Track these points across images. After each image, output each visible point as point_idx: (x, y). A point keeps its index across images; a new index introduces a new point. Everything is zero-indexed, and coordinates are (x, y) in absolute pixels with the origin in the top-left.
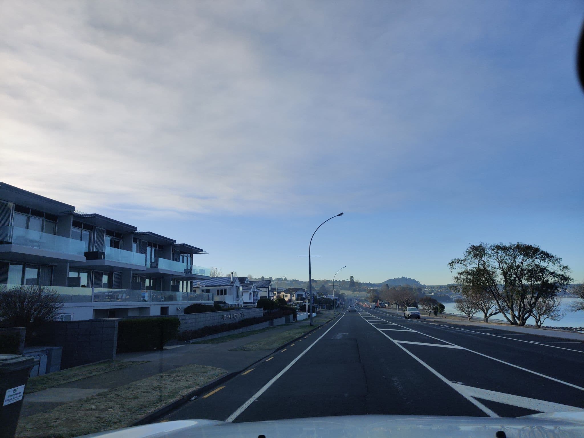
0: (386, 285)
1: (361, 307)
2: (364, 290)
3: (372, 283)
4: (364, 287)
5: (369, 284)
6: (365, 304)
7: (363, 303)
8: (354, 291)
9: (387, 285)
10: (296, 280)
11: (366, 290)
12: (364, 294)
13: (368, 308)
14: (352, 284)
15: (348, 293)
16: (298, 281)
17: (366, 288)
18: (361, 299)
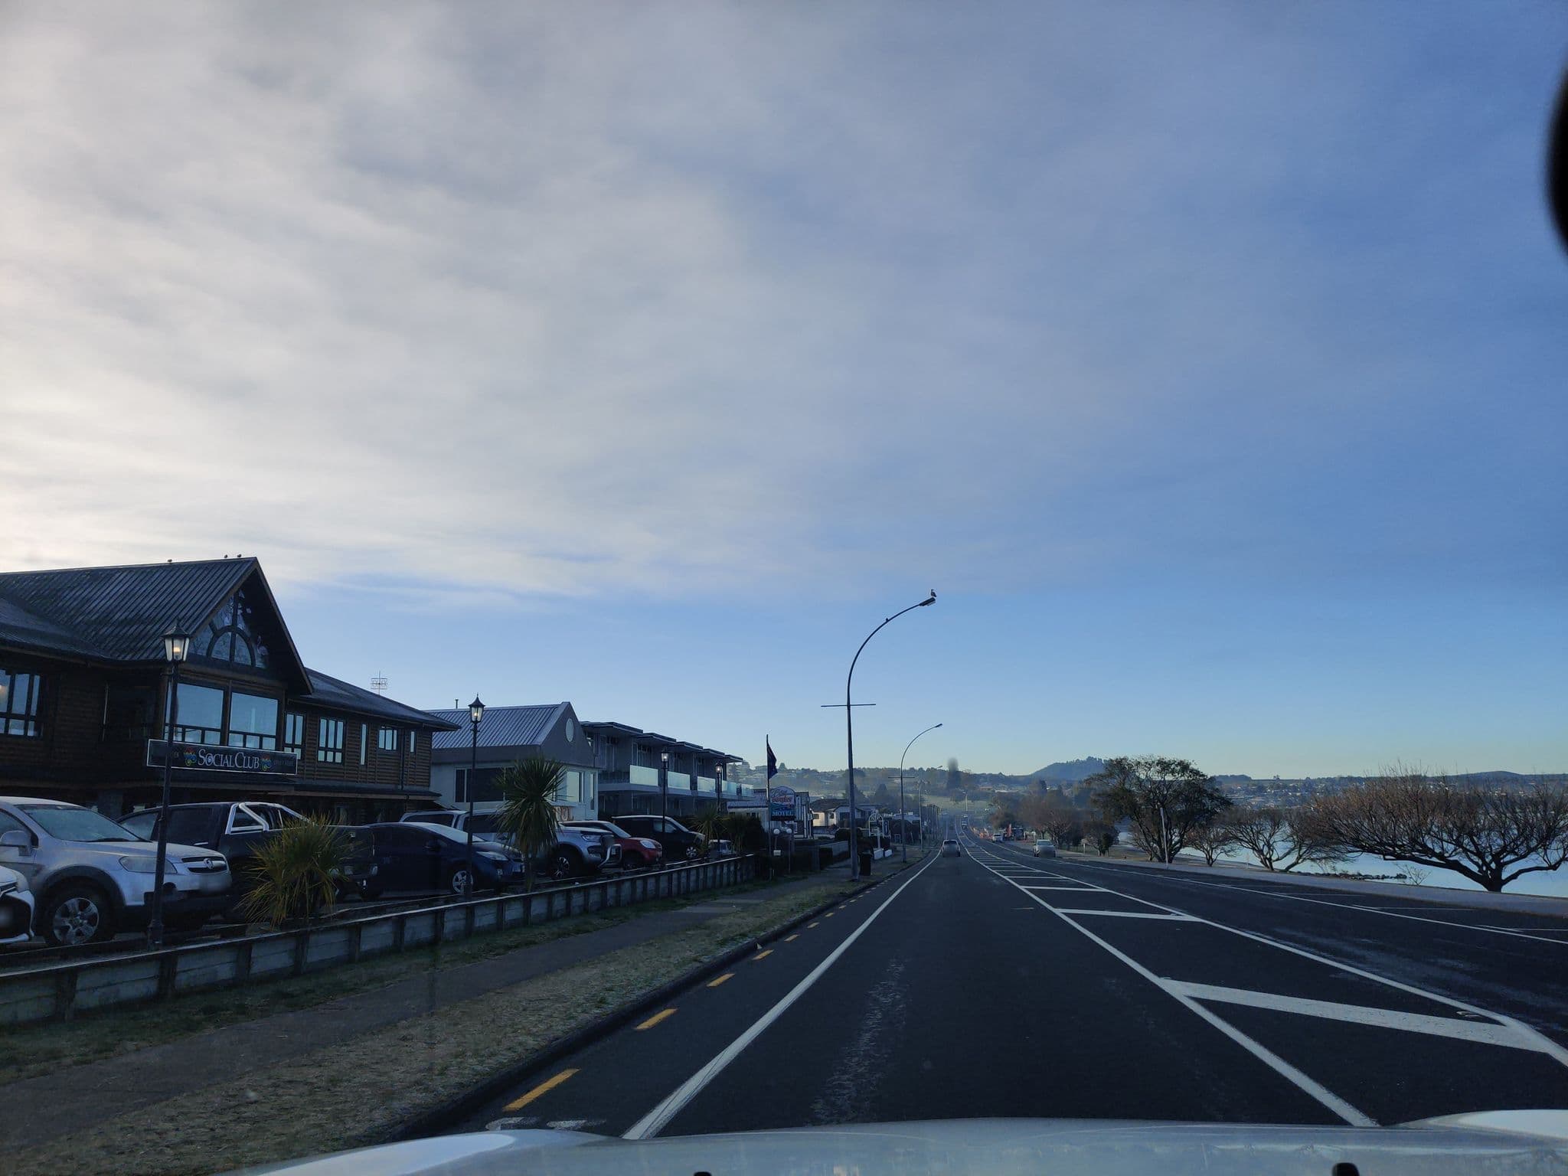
0: (1039, 781)
1: (974, 838)
2: (985, 796)
3: (1007, 774)
4: (985, 787)
5: (998, 779)
6: (984, 832)
7: (980, 829)
8: (960, 798)
9: (1043, 784)
10: (811, 769)
11: (987, 794)
12: (983, 806)
13: (989, 840)
14: (955, 780)
15: (943, 804)
16: (815, 771)
17: (989, 789)
18: (978, 819)
